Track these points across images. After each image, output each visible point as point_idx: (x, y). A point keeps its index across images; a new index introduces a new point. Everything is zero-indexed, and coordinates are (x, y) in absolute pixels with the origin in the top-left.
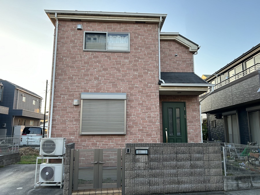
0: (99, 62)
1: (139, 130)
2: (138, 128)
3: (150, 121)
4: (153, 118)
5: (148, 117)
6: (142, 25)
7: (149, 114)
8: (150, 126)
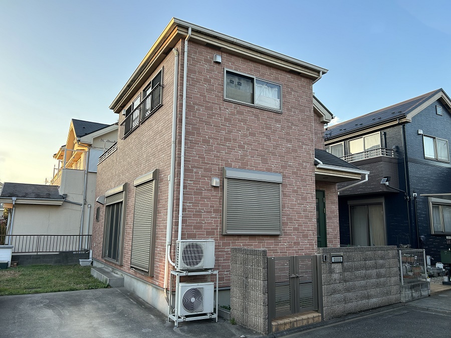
0: (244, 121)
1: (295, 229)
2: (293, 225)
3: (306, 217)
4: (309, 212)
5: (305, 211)
6: (296, 77)
7: (304, 207)
8: (306, 223)
